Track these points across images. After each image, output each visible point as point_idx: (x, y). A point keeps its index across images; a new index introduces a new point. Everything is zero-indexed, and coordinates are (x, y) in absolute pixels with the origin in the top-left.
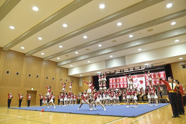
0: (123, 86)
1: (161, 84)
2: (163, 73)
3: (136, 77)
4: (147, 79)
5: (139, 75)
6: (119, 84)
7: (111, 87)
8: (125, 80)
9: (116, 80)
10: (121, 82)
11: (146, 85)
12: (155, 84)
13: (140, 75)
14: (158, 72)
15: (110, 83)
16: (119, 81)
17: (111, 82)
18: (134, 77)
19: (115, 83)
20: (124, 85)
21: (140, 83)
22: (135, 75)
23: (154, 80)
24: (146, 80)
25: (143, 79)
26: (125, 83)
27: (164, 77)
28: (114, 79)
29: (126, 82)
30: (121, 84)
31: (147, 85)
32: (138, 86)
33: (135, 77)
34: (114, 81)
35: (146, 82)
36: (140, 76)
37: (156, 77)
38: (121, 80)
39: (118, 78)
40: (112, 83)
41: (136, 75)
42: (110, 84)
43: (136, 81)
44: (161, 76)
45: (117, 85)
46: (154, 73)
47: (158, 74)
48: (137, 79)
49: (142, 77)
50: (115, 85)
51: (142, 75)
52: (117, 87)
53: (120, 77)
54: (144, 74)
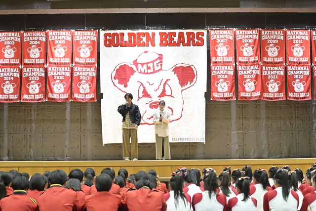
0: (71, 90)
1: (286, 95)
2: (307, 38)
4: (216, 63)
5: (177, 31)
6: (39, 73)
8: (85, 53)
10: (58, 64)
11: (208, 95)
12: (258, 94)
13: (181, 35)
14: (279, 28)
16: (45, 56)
18: (144, 39)
20: (72, 82)
21: (174, 80)
22: (150, 31)
23: (254, 70)
24: (213, 68)
25: (196, 57)
26: (85, 74)
27: (306, 59)
28: (8, 37)
29: (89, 65)
30: (58, 74)
31: (215, 95)
32: (163, 94)
33: (151, 40)
35: (210, 80)
36: (181, 42)
37: (267, 56)
38: (60, 53)
39: (40, 36)
41: (157, 32)
43: (157, 68)
44: (295, 54)
45: (27, 78)
46: (260, 32)
47: (282, 38)
48: (160, 57)
49: (194, 45)
50: (11, 82)
51: (193, 34)
52: (28, 94)
53: (50, 33)
54: (205, 32)
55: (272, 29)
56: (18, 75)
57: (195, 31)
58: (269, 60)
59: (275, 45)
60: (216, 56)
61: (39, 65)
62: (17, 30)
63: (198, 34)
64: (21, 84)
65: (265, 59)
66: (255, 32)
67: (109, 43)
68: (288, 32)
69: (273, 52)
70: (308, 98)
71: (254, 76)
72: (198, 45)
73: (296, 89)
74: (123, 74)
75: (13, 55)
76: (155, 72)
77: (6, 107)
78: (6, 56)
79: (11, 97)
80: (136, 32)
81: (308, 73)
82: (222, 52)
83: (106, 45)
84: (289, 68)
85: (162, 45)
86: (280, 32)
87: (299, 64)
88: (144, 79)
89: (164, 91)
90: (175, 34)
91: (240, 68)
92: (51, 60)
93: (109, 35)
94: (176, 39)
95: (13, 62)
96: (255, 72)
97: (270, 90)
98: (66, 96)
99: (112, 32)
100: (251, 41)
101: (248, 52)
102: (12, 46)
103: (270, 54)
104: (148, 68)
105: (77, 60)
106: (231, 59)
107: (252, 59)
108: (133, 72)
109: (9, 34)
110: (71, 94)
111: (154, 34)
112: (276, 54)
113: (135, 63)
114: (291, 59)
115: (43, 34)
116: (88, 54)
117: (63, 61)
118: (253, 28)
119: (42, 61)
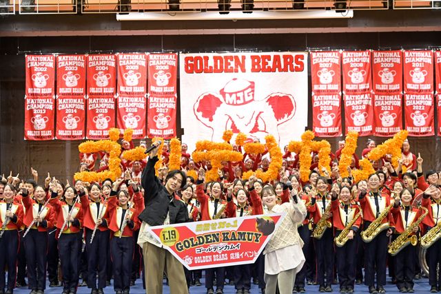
0: (145, 125)
2: (430, 61)
3: (248, 64)
4: (319, 92)
5: (272, 54)
6: (107, 104)
7: (40, 123)
8: (162, 80)
9: (86, 78)
10: (130, 94)
12: (369, 128)
13: (277, 58)
15: (34, 96)
16: (115, 83)
17: (40, 82)
18: (233, 64)
19: (73, 95)
20: (147, 116)
21: (269, 112)
22: (240, 54)
23: (365, 100)
24: (315, 98)
25: (294, 85)
26: (163, 105)
27: (428, 87)
28: (70, 62)
29: (167, 95)
30: (131, 105)
31: (317, 130)
32: (255, 129)
33: (241, 65)
34: (71, 81)
35: (312, 112)
36: (277, 66)
37: (380, 83)
38: (132, 81)
39: (108, 60)
40: (46, 96)
41: (248, 55)
42: (30, 104)
43: (247, 99)
44: (414, 80)
45: (94, 111)
46: (372, 55)
47: (398, 61)
48: (252, 86)
49: (292, 70)
50: (74, 115)
51: (291, 57)
52: (95, 129)
53: (121, 56)
54: (305, 55)
55: (387, 50)
56: (82, 107)
57: (294, 54)
58: (383, 88)
59: (390, 69)
60: (318, 83)
61: (108, 95)
62: (81, 53)
63: (297, 57)
64: (86, 118)
65: (378, 87)
66: (366, 54)
67: (191, 69)
68: (407, 54)
69: (387, 78)
70: (431, 132)
71: (364, 107)
72: (297, 70)
73: (415, 123)
74: (208, 106)
75: (76, 83)
76: (245, 103)
77: (68, 145)
78: (68, 84)
79: (75, 133)
80: (222, 55)
81: (430, 103)
82: (326, 79)
83: (187, 71)
84: (407, 97)
85: (253, 70)
86: (397, 54)
87: (419, 92)
88: (233, 111)
89: (256, 125)
90: (269, 58)
91: (347, 98)
92: (122, 89)
93: (191, 59)
94: (270, 64)
95: (76, 91)
96: (366, 102)
97: (384, 123)
98: (140, 132)
99: (194, 55)
100: (361, 65)
101: (357, 78)
102: (74, 72)
103: (383, 80)
104: (238, 98)
105: (152, 88)
106: (336, 87)
107: (362, 87)
108: (219, 103)
109: (71, 58)
110: (146, 130)
111: (244, 58)
112: (391, 80)
113: (222, 92)
114: (409, 86)
115: (111, 58)
116: (166, 82)
117: (136, 90)
118: (363, 49)
119: (111, 90)
